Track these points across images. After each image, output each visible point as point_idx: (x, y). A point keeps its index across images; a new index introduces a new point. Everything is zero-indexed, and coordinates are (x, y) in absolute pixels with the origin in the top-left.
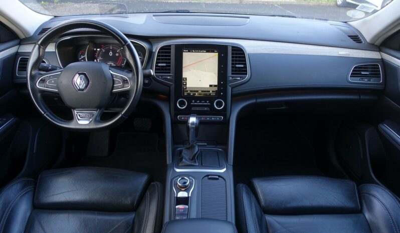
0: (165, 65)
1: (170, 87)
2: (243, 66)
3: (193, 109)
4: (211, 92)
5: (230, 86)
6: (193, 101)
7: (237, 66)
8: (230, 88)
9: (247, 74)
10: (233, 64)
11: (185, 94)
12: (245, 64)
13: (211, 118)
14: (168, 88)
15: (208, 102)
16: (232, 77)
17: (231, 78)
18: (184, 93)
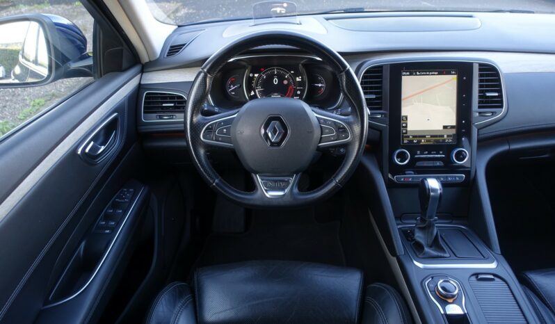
0: (374, 97)
1: (381, 131)
2: (497, 94)
3: (419, 164)
4: (445, 136)
5: (476, 126)
6: (418, 152)
7: (488, 94)
8: (477, 130)
9: (502, 107)
10: (480, 92)
11: (405, 142)
12: (500, 91)
13: (447, 177)
14: (378, 133)
15: (441, 152)
16: (480, 113)
17: (477, 114)
18: (403, 141)
